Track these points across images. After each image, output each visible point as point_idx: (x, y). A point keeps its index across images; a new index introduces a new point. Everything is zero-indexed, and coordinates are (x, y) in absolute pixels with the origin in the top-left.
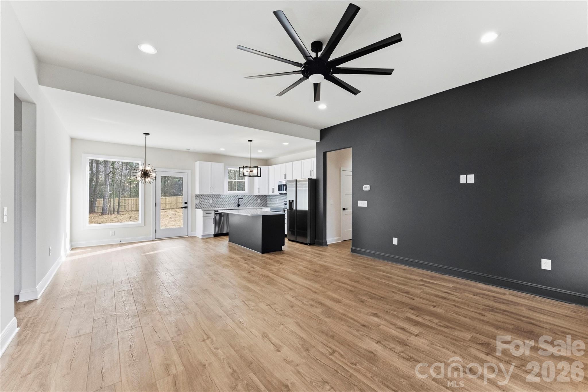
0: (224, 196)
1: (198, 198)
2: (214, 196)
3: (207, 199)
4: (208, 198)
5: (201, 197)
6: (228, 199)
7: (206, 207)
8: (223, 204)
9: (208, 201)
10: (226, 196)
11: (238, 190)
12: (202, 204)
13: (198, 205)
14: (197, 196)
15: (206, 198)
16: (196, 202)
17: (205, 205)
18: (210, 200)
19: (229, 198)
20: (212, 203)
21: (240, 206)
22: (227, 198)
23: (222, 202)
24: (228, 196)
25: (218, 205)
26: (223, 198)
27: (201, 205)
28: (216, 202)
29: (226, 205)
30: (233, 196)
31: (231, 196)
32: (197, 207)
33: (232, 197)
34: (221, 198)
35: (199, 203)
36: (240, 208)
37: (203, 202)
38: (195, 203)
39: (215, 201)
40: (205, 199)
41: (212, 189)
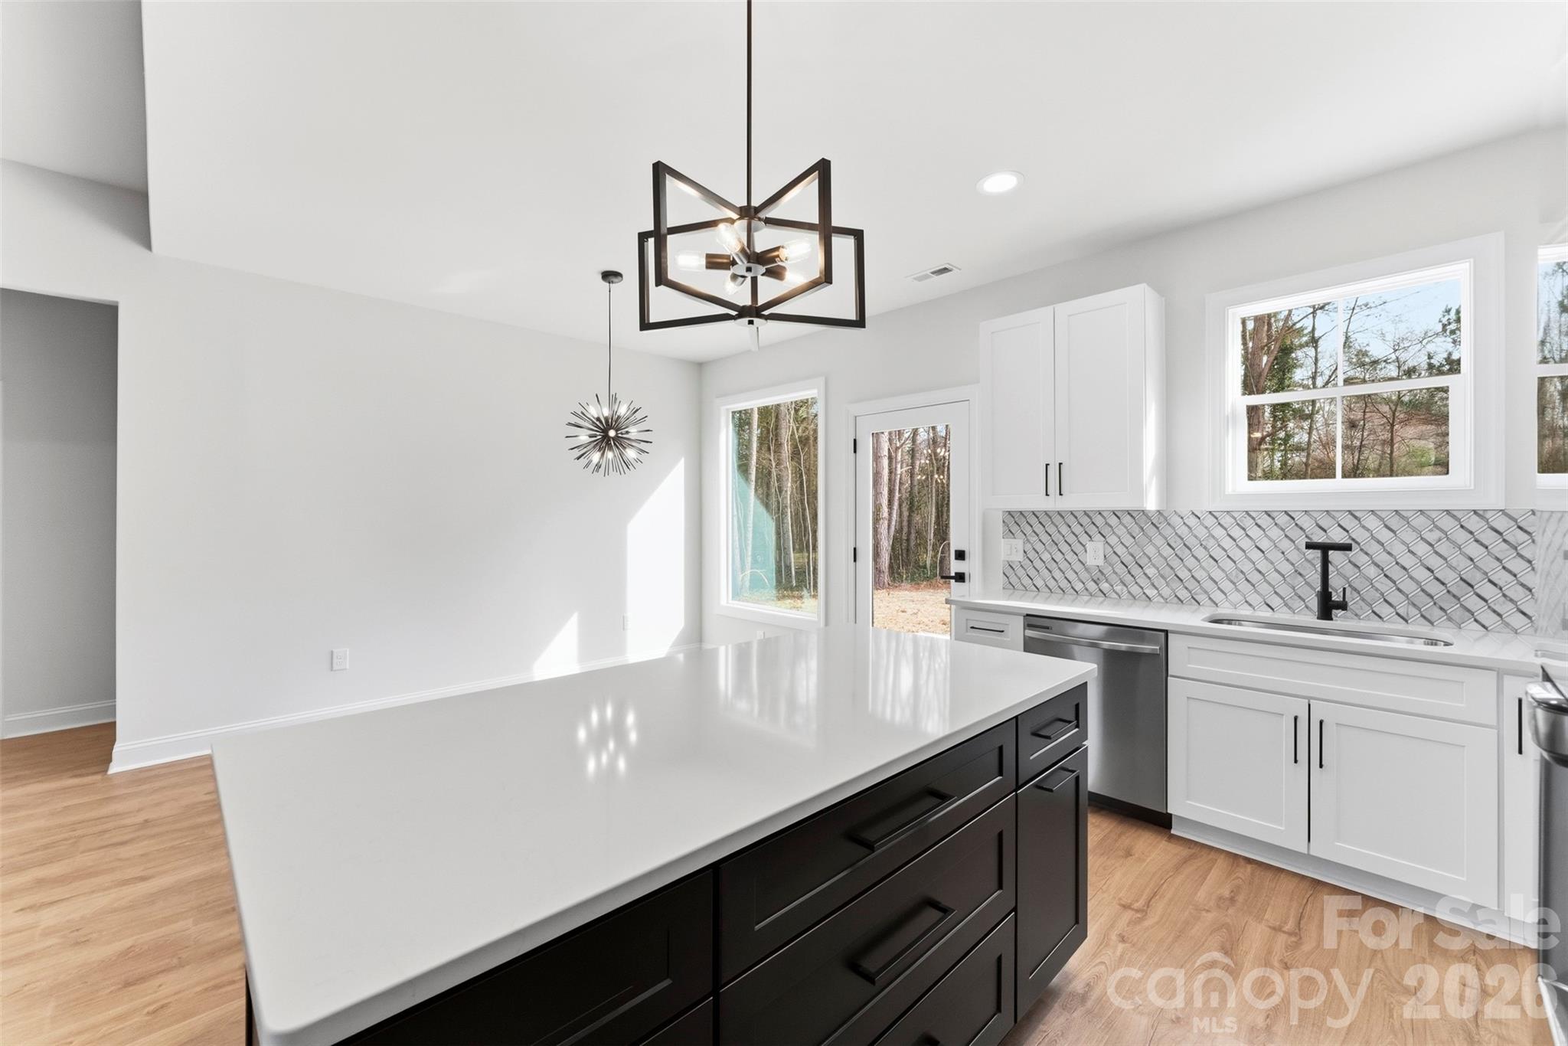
0: (1192, 521)
1: (1018, 534)
2: (1113, 521)
3: (1071, 539)
4: (1078, 529)
5: (1038, 528)
6: (1227, 543)
7: (1064, 584)
8: (1184, 574)
9: (1078, 548)
10: (1210, 521)
11: (1354, 471)
12: (1038, 564)
13: (1021, 572)
14: (1016, 520)
15: (1064, 530)
16: (1010, 550)
17: (1057, 574)
18: (1089, 545)
19: (1237, 532)
20: (1100, 562)
21: (1343, 606)
22: (1219, 532)
23: (1176, 563)
24: (1227, 521)
25: (1142, 581)
26: (1183, 531)
27: (1033, 572)
28: (1128, 559)
29: (1208, 585)
30: (1283, 520)
31: (1265, 521)
32: (1014, 580)
33: (1275, 533)
34: (1167, 531)
35: (1020, 557)
36: (1340, 620)
37: (1046, 557)
38: (1002, 559)
39: (1120, 550)
40: (1057, 537)
41: (1055, 477)
